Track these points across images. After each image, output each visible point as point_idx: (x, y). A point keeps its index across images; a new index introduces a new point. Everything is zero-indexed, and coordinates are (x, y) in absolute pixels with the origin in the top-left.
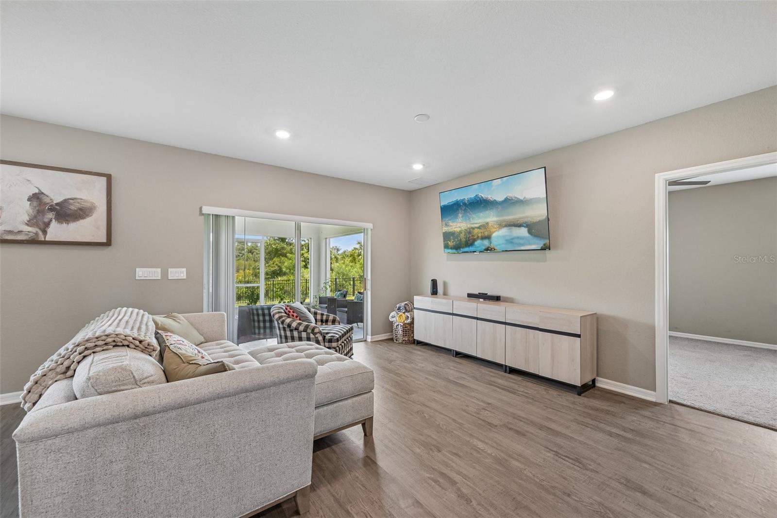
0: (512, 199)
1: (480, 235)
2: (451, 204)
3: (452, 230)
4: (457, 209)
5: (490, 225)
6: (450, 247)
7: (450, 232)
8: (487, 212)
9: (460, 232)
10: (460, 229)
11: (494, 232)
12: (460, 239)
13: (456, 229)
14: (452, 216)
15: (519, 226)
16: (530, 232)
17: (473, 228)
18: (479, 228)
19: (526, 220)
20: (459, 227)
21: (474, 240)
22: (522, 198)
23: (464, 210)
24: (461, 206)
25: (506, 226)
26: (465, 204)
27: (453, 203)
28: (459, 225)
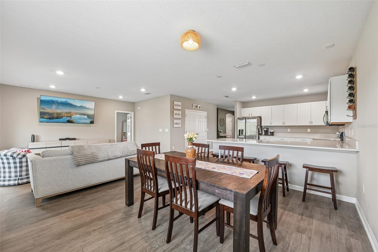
0: (84, 107)
1: (66, 115)
2: (47, 100)
3: (47, 112)
4: (52, 104)
5: (72, 113)
6: (45, 118)
7: (46, 112)
8: (71, 108)
9: (53, 113)
10: (53, 112)
11: (73, 115)
12: (53, 116)
13: (50, 112)
14: (48, 106)
15: (85, 115)
16: (88, 117)
17: (62, 113)
18: (66, 113)
19: (87, 114)
20: (53, 111)
21: (63, 117)
22: (88, 107)
23: (57, 105)
24: (54, 103)
25: (79, 114)
26: (58, 103)
27: (49, 100)
28: (52, 110)
